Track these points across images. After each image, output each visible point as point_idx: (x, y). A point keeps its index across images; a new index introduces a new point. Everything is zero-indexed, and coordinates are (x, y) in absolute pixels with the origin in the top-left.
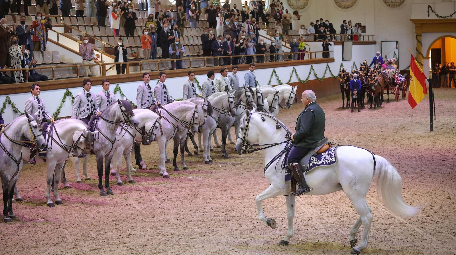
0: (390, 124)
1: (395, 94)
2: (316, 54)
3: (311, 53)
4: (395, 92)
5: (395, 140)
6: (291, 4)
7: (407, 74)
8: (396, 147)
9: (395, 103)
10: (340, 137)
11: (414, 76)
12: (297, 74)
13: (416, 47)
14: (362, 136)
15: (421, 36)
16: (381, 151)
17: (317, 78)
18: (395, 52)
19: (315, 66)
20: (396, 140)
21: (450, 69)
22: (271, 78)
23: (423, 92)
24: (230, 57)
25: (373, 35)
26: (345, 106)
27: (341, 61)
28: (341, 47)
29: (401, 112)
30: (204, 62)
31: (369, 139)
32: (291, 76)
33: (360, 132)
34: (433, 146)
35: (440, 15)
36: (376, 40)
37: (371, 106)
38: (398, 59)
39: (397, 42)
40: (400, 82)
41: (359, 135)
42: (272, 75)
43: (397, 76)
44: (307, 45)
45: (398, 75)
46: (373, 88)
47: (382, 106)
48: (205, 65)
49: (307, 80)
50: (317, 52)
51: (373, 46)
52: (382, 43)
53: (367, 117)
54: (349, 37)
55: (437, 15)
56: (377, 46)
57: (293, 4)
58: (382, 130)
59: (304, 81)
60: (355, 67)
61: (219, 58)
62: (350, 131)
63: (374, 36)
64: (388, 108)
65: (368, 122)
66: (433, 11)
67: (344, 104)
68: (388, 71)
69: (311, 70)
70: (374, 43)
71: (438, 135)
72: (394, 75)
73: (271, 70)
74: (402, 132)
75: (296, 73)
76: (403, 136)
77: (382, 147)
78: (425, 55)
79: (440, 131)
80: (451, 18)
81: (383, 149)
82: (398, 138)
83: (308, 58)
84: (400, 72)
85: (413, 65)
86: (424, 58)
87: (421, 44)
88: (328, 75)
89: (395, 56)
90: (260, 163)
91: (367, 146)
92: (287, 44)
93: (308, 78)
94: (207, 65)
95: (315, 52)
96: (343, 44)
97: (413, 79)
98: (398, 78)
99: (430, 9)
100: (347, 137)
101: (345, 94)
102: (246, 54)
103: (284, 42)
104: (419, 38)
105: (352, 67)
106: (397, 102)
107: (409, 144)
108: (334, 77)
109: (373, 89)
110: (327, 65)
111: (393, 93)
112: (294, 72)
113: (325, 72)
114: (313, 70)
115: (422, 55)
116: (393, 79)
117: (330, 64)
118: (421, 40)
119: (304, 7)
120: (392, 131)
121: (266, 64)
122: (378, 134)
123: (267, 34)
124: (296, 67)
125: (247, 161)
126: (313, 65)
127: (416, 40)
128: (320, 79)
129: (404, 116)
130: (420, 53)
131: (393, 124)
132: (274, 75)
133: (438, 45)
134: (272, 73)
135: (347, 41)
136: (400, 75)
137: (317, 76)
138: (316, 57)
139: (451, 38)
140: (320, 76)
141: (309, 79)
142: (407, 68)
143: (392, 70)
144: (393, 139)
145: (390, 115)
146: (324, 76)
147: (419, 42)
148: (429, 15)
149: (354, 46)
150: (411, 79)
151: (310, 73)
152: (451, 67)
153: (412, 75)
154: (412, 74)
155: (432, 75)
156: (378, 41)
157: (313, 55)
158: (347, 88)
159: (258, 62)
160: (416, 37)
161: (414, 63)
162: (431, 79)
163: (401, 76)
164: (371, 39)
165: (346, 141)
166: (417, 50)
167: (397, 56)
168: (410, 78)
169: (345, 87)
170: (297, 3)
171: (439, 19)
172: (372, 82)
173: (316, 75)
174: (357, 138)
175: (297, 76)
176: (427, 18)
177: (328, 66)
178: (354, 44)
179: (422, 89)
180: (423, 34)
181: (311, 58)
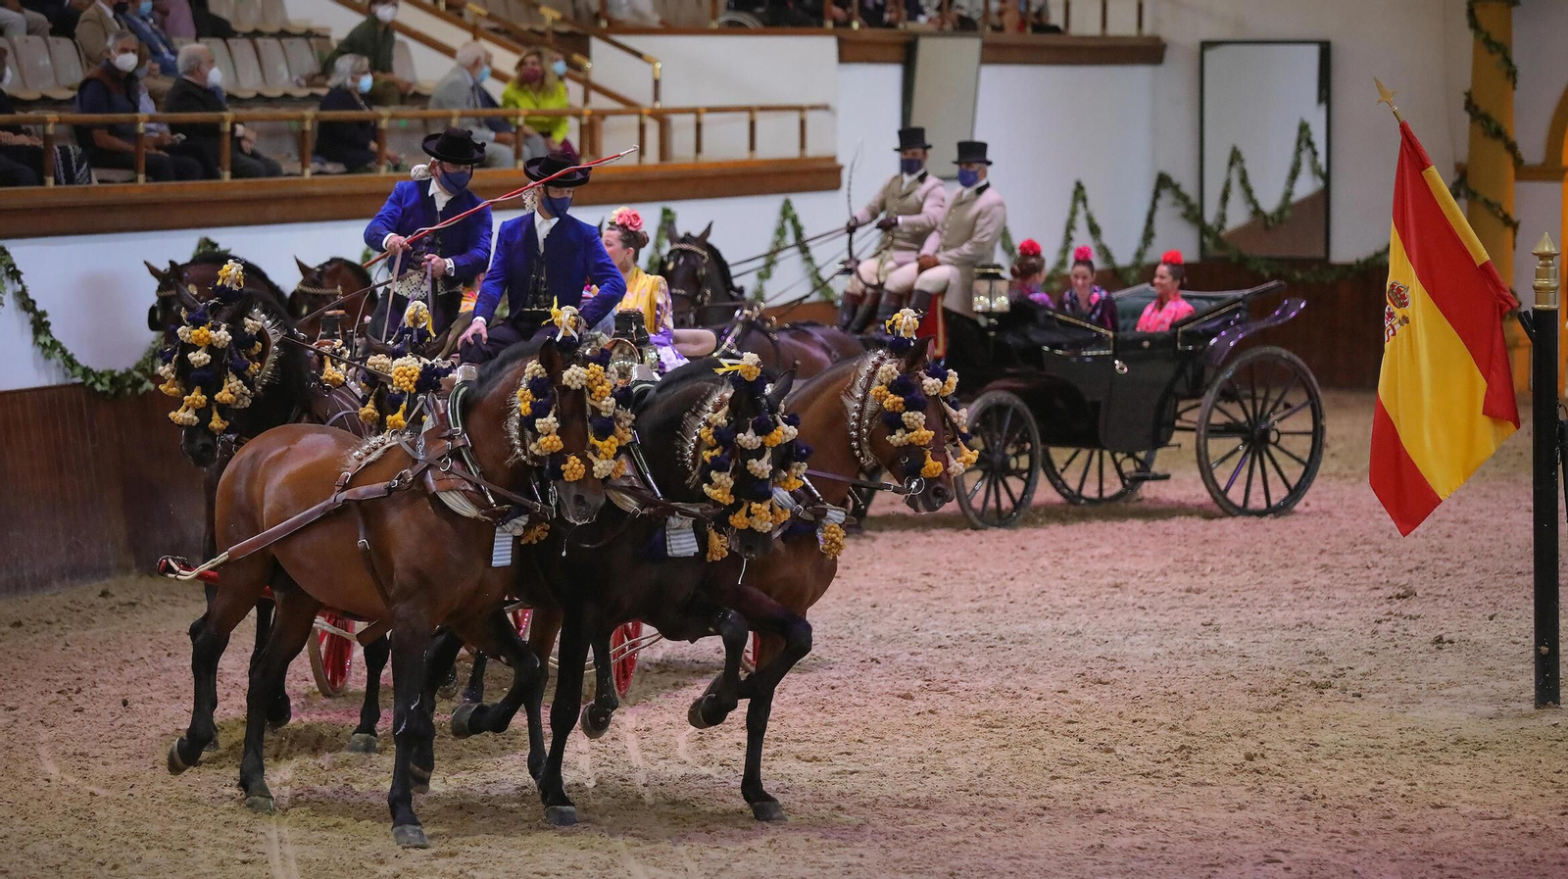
2: (698, 127)
3: (662, 118)
5: (1259, 763)
8: (1267, 809)
11: (1415, 292)
13: (1467, 85)
18: (1304, 128)
20: (1272, 761)
24: (45, 125)
36: (1166, 33)
38: (1327, 178)
39: (1327, 48)
41: (990, 726)
44: (639, 54)
50: (710, 110)
51: (1138, 76)
52: (1209, 55)
56: (1174, 73)
70: (1148, 51)
74: (1318, 708)
76: (1326, 737)
78: (1532, 152)
82: (1288, 748)
83: (642, 151)
86: (1525, 172)
87: (1508, 60)
88: (792, 284)
89: (1306, 156)
91: (1045, 802)
95: (695, 111)
96: (907, 56)
97: (1408, 309)
104: (1488, 21)
110: (786, 211)
115: (1512, 148)
117: (804, 203)
118: (1509, 36)
121: (318, 189)
126: (675, 205)
127: (1469, 35)
130: (1499, 134)
138: (698, 150)
144: (1250, 758)
147: (1495, 49)
149: (991, 74)
150: (1397, 312)
153: (1400, 282)
154: (1401, 271)
156: (1181, 32)
157: (682, 128)
160: (1471, 13)
164: (1122, 24)
166: (1470, 106)
167: (1322, 159)
177: (794, 221)
178: (993, 55)
181: (664, 151)
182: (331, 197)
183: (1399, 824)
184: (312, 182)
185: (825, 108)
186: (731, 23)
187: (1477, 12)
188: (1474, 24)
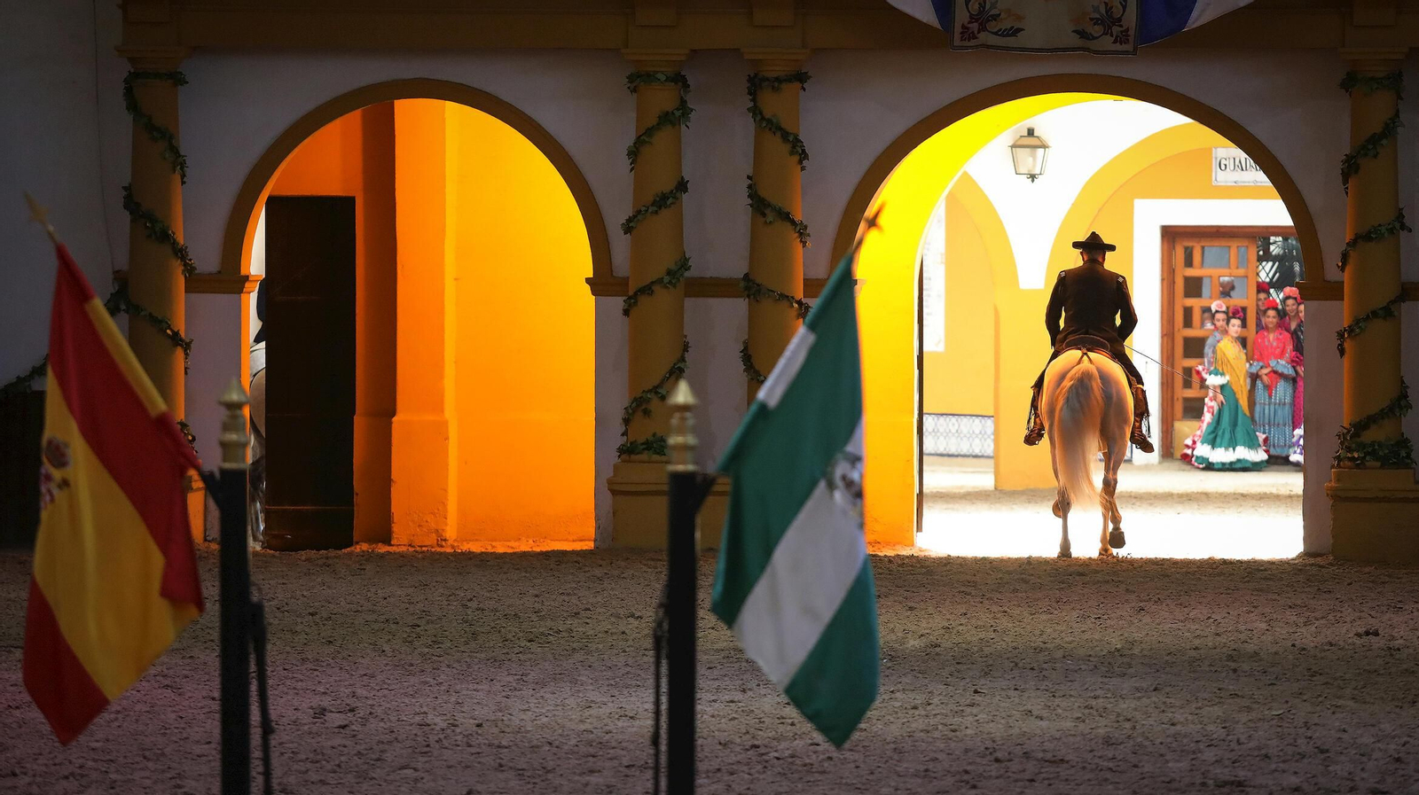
13: (127, 181)
15: (177, 79)
23: (166, 592)
78: (207, 258)
86: (197, 283)
87: (174, 150)
97: (68, 472)
104: (149, 96)
115: (181, 253)
118: (174, 118)
127: (128, 118)
130: (165, 236)
133: (325, 168)
139: (451, 108)
142: (34, 372)
150: (57, 474)
154: (60, 423)
160: (129, 92)
161: (90, 331)
166: (131, 204)
168: (47, 467)
179: (158, 560)
180: (185, 68)
187: (136, 91)
188: (133, 106)
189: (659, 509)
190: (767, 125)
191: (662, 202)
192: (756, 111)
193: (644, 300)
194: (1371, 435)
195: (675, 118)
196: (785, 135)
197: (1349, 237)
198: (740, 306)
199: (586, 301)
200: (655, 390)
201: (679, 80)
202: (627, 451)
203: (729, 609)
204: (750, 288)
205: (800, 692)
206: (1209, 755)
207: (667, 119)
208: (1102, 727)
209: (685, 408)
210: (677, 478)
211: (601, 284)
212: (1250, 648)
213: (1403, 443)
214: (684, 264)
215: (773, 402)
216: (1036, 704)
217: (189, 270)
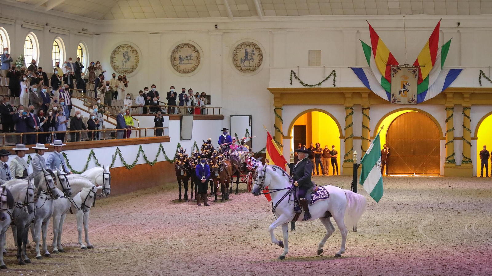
0: (240, 222)
1: (246, 183)
2: (146, 131)
3: (140, 130)
4: (247, 181)
5: (246, 241)
6: (115, 66)
7: (262, 157)
8: (248, 250)
9: (246, 194)
10: (176, 237)
11: (270, 160)
12: (122, 156)
13: (274, 123)
14: (203, 236)
15: (281, 109)
16: (228, 256)
17: (148, 162)
18: (247, 130)
19: (145, 147)
20: (248, 241)
21: (315, 152)
22: (88, 161)
24: (36, 134)
25: (219, 108)
26: (183, 198)
27: (178, 141)
28: (178, 122)
29: (255, 206)
30: (2, 140)
31: (213, 240)
32: (114, 160)
33: (202, 231)
34: (294, 249)
35: (305, 83)
36: (224, 115)
37: (216, 197)
38: (251, 138)
39: (251, 117)
40: (253, 167)
41: (199, 235)
42: (89, 158)
43: (249, 160)
44: (135, 119)
45: (251, 159)
46: (217, 174)
47: (230, 198)
48: (3, 143)
49: (134, 164)
50: (148, 129)
51: (220, 121)
52: (231, 118)
53: (211, 212)
54: (189, 110)
55: (302, 83)
56: (225, 121)
57: (118, 67)
58: (229, 229)
59: (130, 166)
60: (195, 148)
61: (21, 135)
62: (189, 230)
63: (221, 109)
64: (238, 200)
65: (211, 219)
66: (296, 78)
67: (180, 196)
68: (238, 153)
69: (139, 152)
70: (221, 117)
71: (302, 236)
72: (246, 159)
73: (88, 151)
74: (255, 231)
75: (120, 155)
76: (257, 236)
77: (229, 251)
78: (285, 134)
79: (303, 230)
80: (320, 87)
81: (230, 253)
82: (250, 239)
83: (136, 136)
84: (253, 155)
85: (270, 146)
86: (284, 137)
87: (281, 119)
88: (161, 159)
89: (247, 135)
90: (73, 270)
91: (210, 249)
92: (109, 118)
93: (136, 162)
94: (6, 143)
95: (145, 129)
96: (181, 119)
98: (250, 162)
99: (293, 75)
100: (184, 238)
101: (182, 183)
102: (56, 130)
103: (106, 115)
104: (278, 111)
105: (193, 148)
106: (249, 194)
107: (263, 246)
108: (170, 161)
109: (217, 176)
110: (161, 145)
111: (244, 182)
112: (118, 154)
113: (158, 154)
114: (143, 151)
115: (282, 133)
116: (245, 164)
117: (164, 144)
118: (281, 115)
119: (132, 71)
120: (242, 230)
121: (82, 144)
122: (225, 234)
123: (84, 105)
124: (120, 148)
125: (57, 267)
126: (142, 145)
127: (275, 114)
128: (151, 163)
129: (257, 211)
130: (280, 131)
131: (244, 221)
132: (92, 158)
133: (302, 121)
134: (90, 155)
135: (186, 115)
136: (253, 158)
137: (148, 159)
138: (146, 135)
139: (320, 113)
140: (151, 159)
141: (137, 164)
142: (262, 150)
143: (243, 152)
144: (244, 240)
145: (240, 210)
146: (156, 160)
147: (279, 117)
148: (291, 83)
149: (195, 121)
151: (138, 156)
152: (316, 149)
153: (268, 159)
154: (268, 157)
155: (294, 159)
156: (226, 115)
157: (143, 132)
158: (185, 175)
159: (72, 140)
160: (275, 111)
161: (272, 143)
162: (293, 164)
163: (255, 159)
164: (217, 113)
165: (183, 242)
166: (275, 126)
167: (250, 135)
168: (266, 163)
169: (182, 173)
170: (123, 65)
171: (303, 88)
172: (215, 166)
173: (145, 158)
174: (198, 239)
175: (122, 159)
176: (289, 86)
177: (162, 147)
178: (195, 118)
180: (282, 107)
181: (140, 136)
182: (84, 145)
183: (270, 252)
184: (81, 142)
185: (167, 128)
186: (151, 114)
187: (276, 111)
188: (275, 113)
189: (352, 170)
190: (365, 115)
191: (349, 126)
192: (363, 113)
193: (347, 140)
194: (450, 159)
195: (351, 114)
196: (367, 116)
197: (446, 131)
198: (360, 141)
199: (339, 140)
200: (349, 153)
201: (352, 108)
202: (345, 161)
203: (362, 183)
204: (362, 138)
205: (372, 195)
206: (428, 204)
207: (350, 114)
208: (413, 200)
209: (356, 154)
210: (354, 164)
211: (341, 137)
212: (433, 189)
213: (454, 160)
214: (353, 135)
215: (368, 154)
216: (404, 197)
217: (283, 136)
